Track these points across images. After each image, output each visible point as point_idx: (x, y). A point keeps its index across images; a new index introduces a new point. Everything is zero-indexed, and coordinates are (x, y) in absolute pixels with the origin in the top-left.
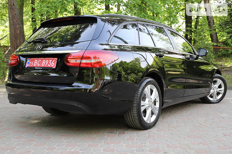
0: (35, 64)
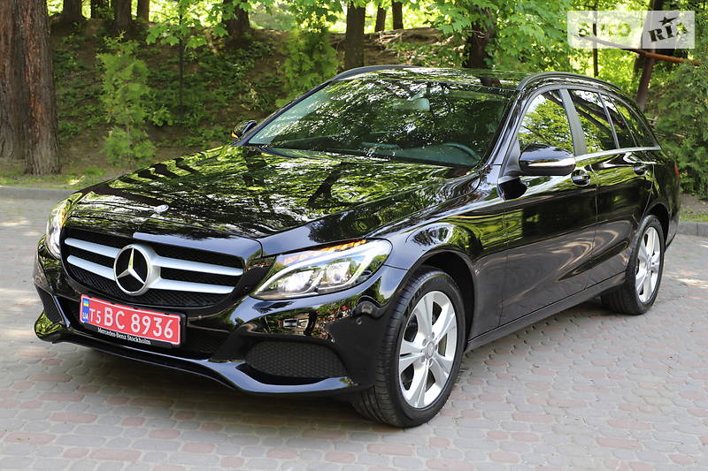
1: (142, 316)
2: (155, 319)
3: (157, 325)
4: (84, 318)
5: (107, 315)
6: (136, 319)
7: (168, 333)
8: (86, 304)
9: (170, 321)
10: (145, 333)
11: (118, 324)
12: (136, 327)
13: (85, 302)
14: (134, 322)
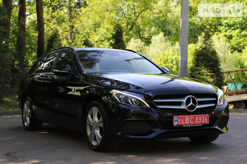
1: (199, 117)
2: (202, 117)
3: (203, 119)
4: (175, 123)
5: (186, 120)
6: (197, 118)
7: (206, 120)
8: (176, 119)
9: (206, 117)
10: (200, 122)
11: (191, 122)
12: (197, 121)
13: (175, 118)
14: (197, 120)
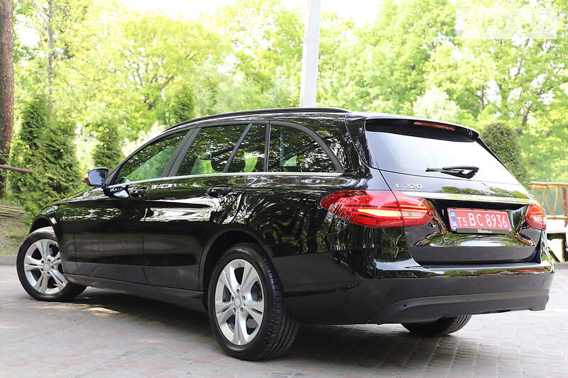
0: (473, 222)
